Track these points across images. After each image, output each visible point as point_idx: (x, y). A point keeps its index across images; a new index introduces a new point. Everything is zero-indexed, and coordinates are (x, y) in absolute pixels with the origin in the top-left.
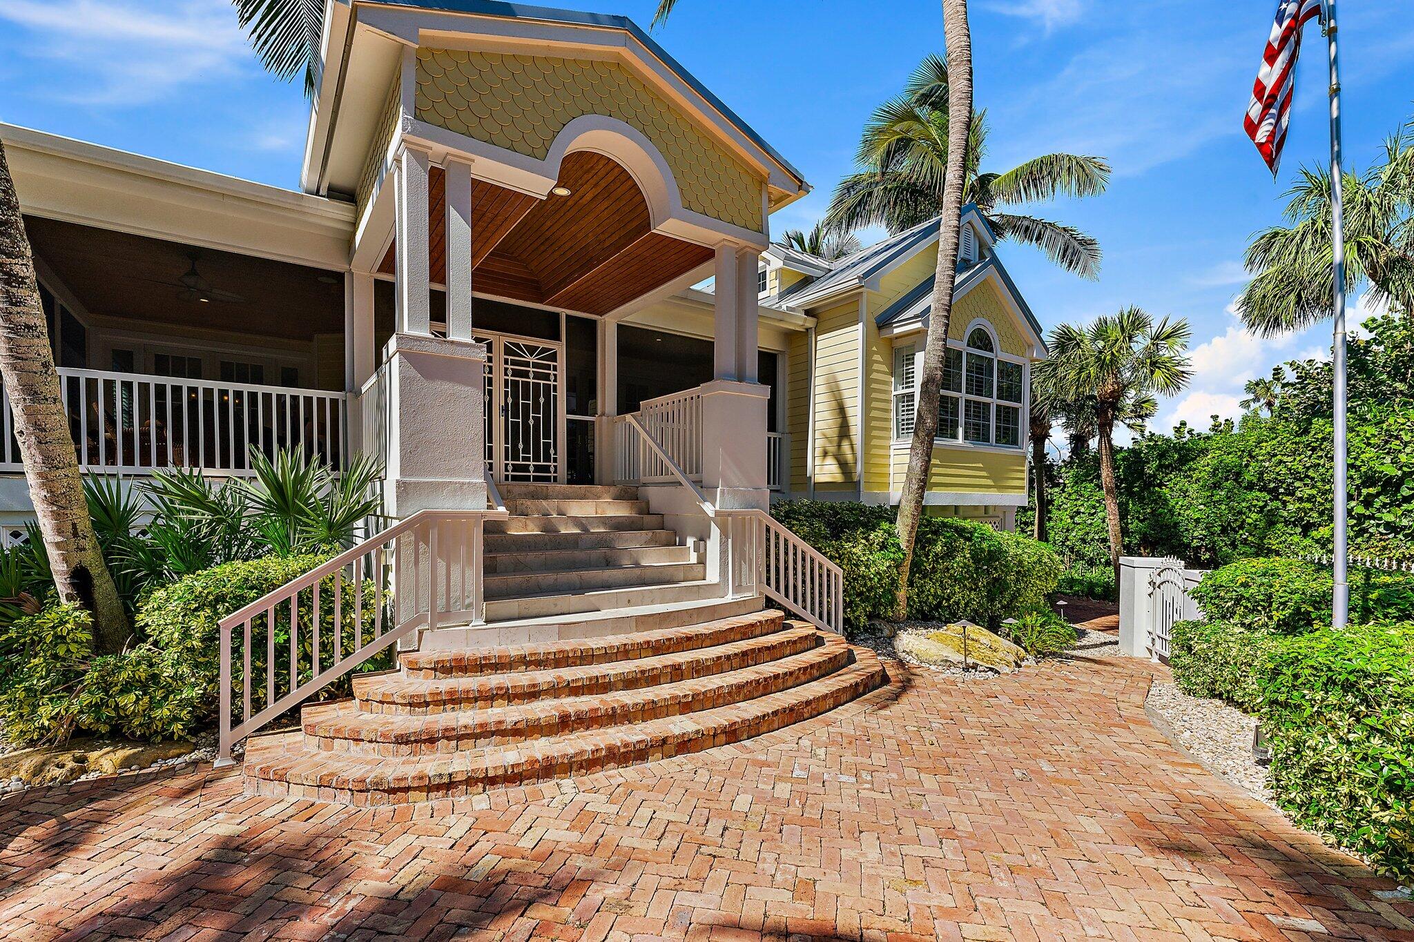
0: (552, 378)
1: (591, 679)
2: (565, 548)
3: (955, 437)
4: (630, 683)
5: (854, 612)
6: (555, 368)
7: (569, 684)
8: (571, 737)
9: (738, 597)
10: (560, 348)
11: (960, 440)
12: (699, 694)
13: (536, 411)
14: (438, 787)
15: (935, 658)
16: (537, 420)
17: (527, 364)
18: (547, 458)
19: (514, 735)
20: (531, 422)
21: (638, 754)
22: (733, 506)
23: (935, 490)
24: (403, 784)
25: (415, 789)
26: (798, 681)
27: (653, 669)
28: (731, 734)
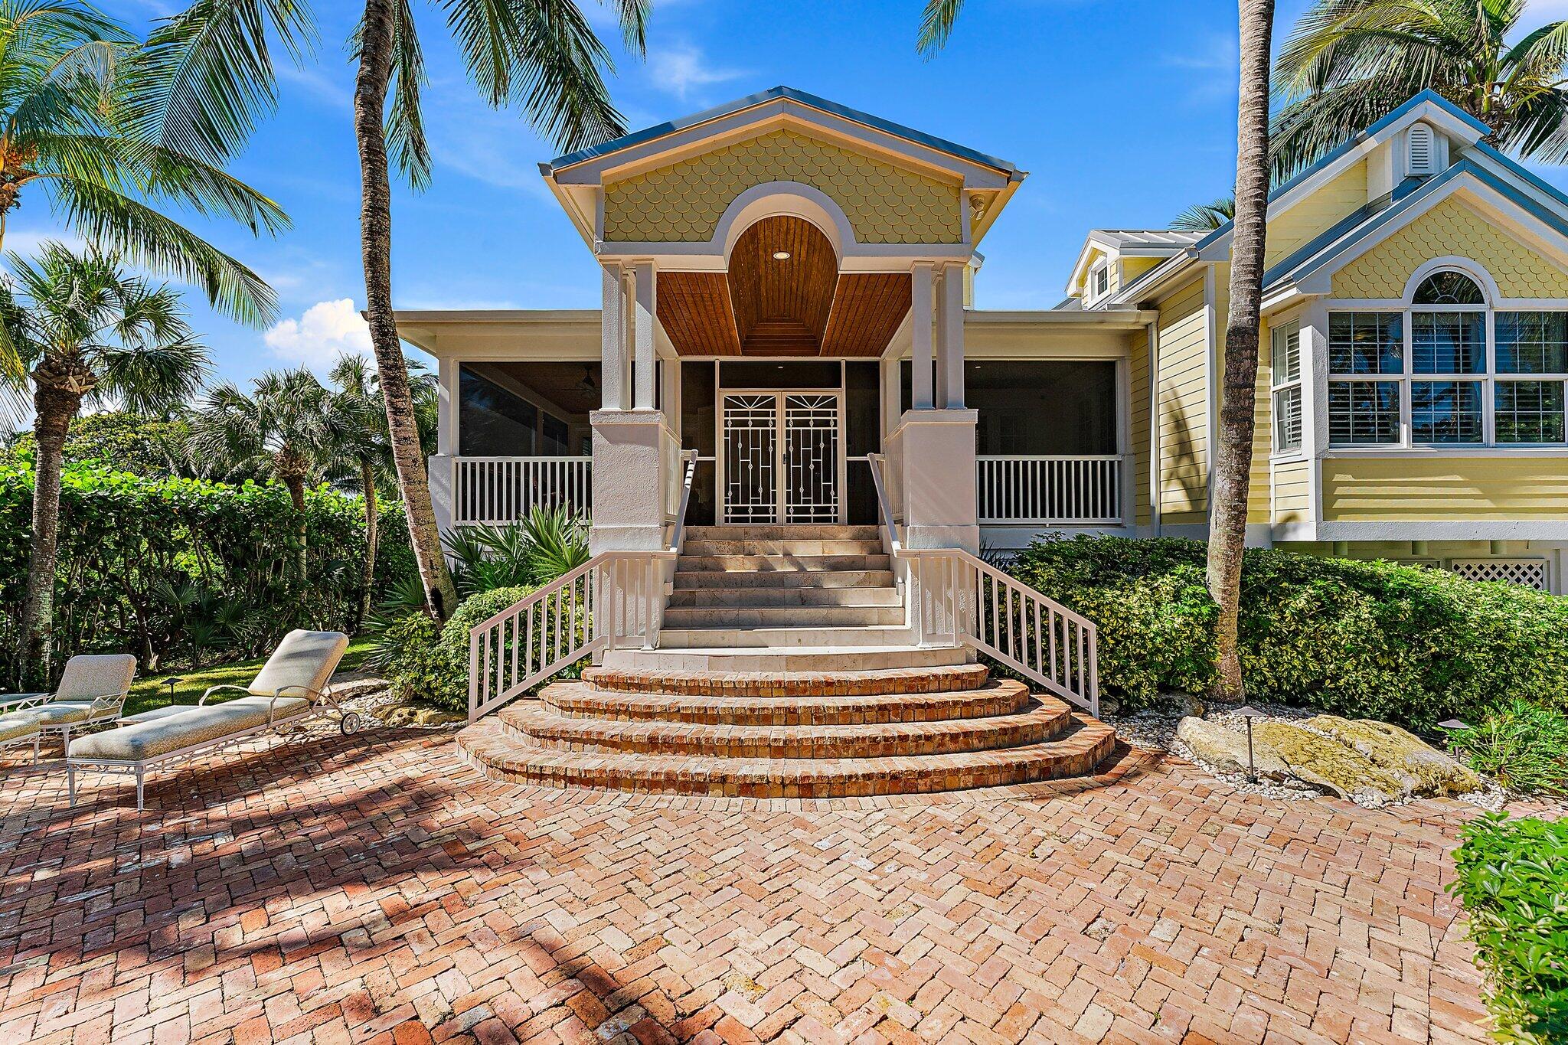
0: (832, 423)
1: (699, 709)
2: (771, 586)
3: (1396, 439)
4: (741, 718)
5: (1127, 680)
6: (835, 414)
7: (679, 711)
8: (658, 758)
9: (928, 646)
10: (840, 394)
11: (1405, 443)
12: (792, 741)
13: (817, 455)
14: (534, 776)
15: (1219, 755)
16: (817, 464)
17: (808, 414)
18: (828, 500)
19: (612, 747)
20: (812, 467)
21: (699, 786)
22: (927, 545)
23: (1342, 519)
24: (511, 768)
25: (520, 773)
26: (943, 749)
27: (764, 709)
28: (807, 788)
